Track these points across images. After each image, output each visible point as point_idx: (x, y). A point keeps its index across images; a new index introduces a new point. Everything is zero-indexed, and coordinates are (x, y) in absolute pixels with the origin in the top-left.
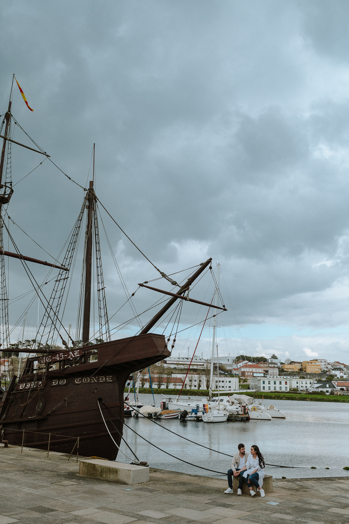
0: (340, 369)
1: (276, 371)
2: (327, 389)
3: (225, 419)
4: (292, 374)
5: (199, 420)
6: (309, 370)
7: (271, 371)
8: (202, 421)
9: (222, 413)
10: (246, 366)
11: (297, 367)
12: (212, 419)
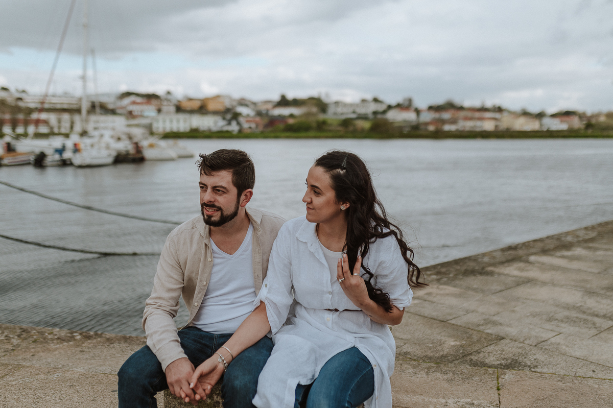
0: (246, 105)
1: (173, 109)
2: (234, 127)
3: (110, 160)
4: (192, 112)
5: (65, 163)
6: (212, 106)
7: (164, 109)
8: (71, 164)
9: (104, 153)
10: (134, 103)
11: (196, 105)
12: (88, 161)
